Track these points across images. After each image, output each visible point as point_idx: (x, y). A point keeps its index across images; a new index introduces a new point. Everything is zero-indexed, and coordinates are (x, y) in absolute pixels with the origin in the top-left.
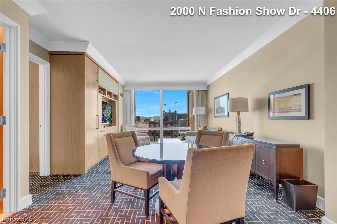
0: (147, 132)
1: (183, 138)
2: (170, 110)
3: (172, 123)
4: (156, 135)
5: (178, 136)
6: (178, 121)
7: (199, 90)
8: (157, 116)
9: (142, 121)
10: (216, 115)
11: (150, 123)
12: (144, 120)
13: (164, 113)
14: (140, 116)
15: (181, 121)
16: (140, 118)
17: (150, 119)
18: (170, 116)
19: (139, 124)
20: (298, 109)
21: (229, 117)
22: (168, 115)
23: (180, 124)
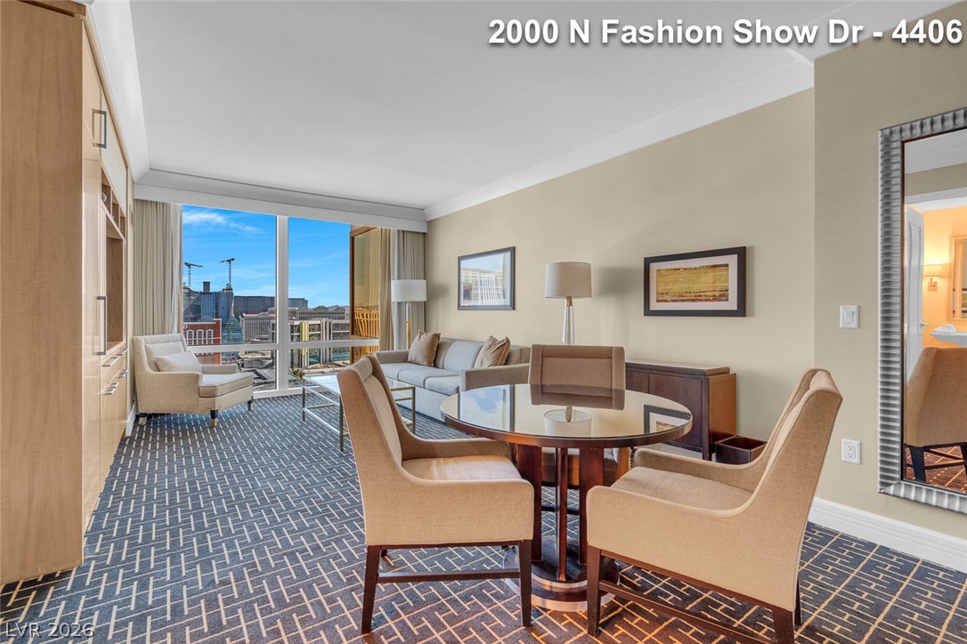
2: (207, 285)
3: (215, 327)
6: (239, 320)
7: (403, 231)
10: (464, 303)
13: (188, 294)
15: (256, 319)
18: (208, 305)
20: (721, 296)
21: (514, 309)
22: (198, 299)
23: (244, 330)
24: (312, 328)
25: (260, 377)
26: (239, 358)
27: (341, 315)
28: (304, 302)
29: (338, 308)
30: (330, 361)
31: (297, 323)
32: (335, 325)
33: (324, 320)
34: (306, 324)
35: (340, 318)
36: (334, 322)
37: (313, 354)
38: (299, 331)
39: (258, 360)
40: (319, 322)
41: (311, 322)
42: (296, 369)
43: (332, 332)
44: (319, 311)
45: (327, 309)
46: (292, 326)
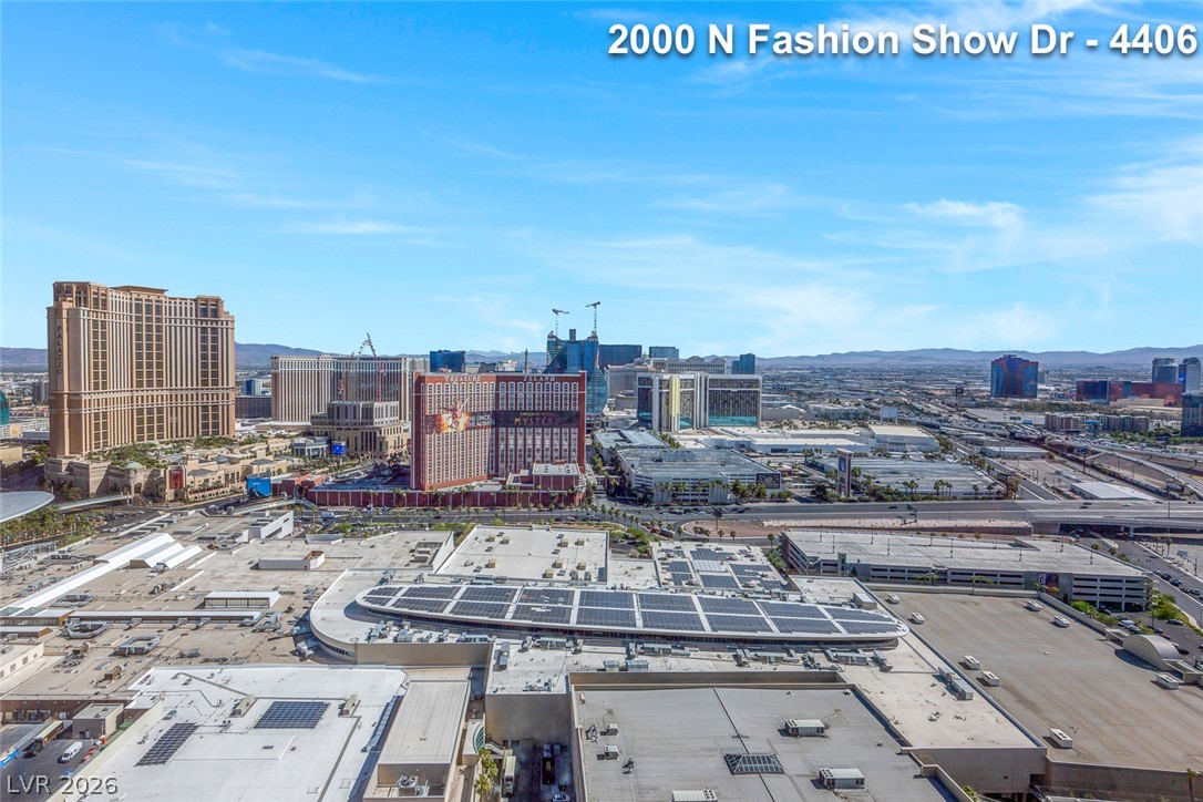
0: (489, 413)
1: (621, 435)
2: (573, 332)
3: (580, 380)
4: (522, 421)
5: (602, 427)
6: (603, 372)
8: (526, 353)
9: (471, 369)
11: (498, 379)
12: (479, 366)
13: (553, 342)
14: (464, 352)
15: (618, 371)
16: (463, 359)
17: (501, 363)
18: (573, 355)
19: (459, 382)
22: (565, 349)
23: (608, 384)
24: (684, 383)
25: (625, 439)
26: (604, 415)
27: (720, 368)
28: (675, 351)
29: (716, 359)
30: (705, 426)
31: (666, 377)
32: (712, 381)
33: (698, 374)
34: (676, 379)
35: (718, 372)
36: (710, 376)
37: (685, 416)
38: (668, 387)
39: (622, 419)
40: (692, 377)
41: (682, 376)
42: (664, 433)
43: (708, 389)
44: (693, 362)
45: (702, 359)
46: (661, 381)
